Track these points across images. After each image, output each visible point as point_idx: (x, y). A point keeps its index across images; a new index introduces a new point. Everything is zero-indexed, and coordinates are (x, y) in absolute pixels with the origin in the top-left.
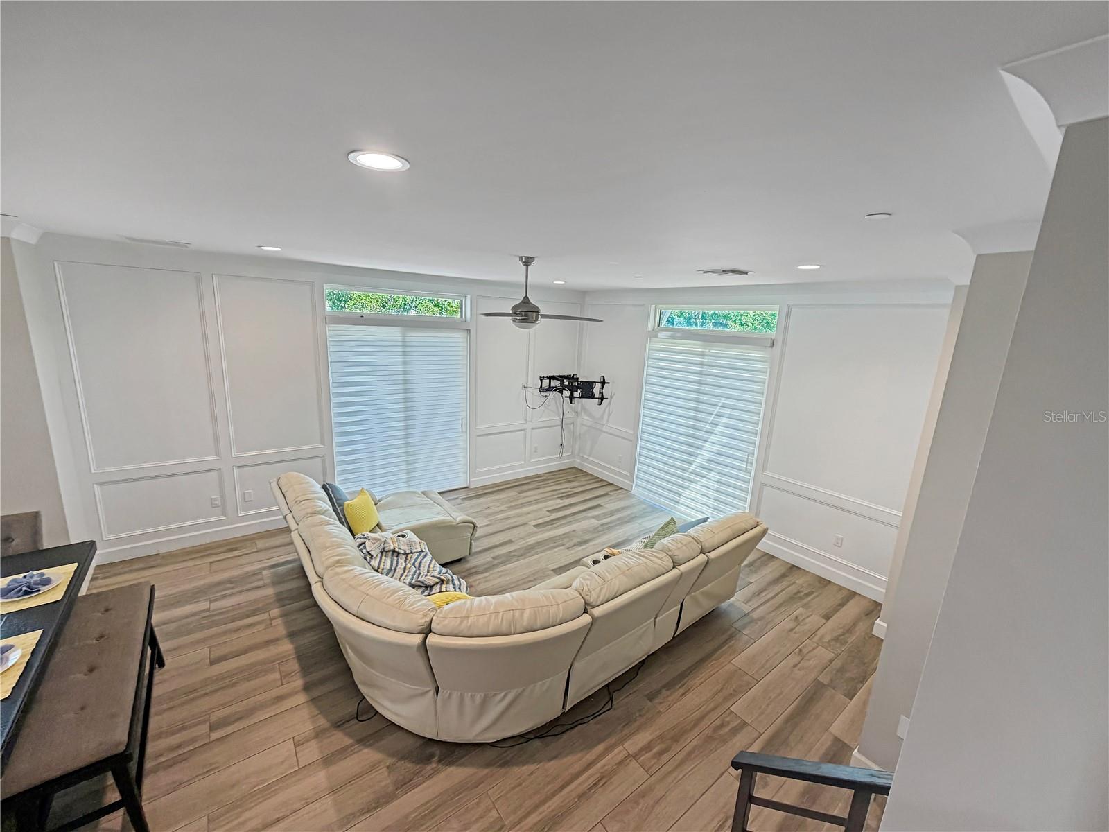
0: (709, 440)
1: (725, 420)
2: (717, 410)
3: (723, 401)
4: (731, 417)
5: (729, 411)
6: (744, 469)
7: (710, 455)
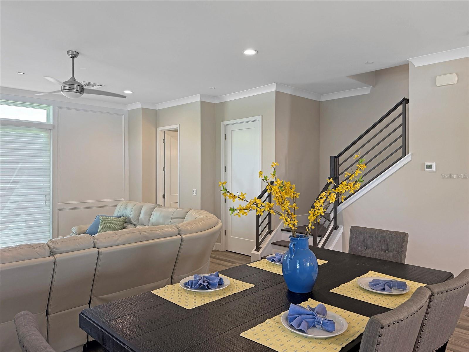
0: (13, 195)
1: (24, 178)
2: (16, 172)
3: (20, 165)
4: (29, 175)
5: (26, 171)
6: (45, 205)
7: (15, 205)
